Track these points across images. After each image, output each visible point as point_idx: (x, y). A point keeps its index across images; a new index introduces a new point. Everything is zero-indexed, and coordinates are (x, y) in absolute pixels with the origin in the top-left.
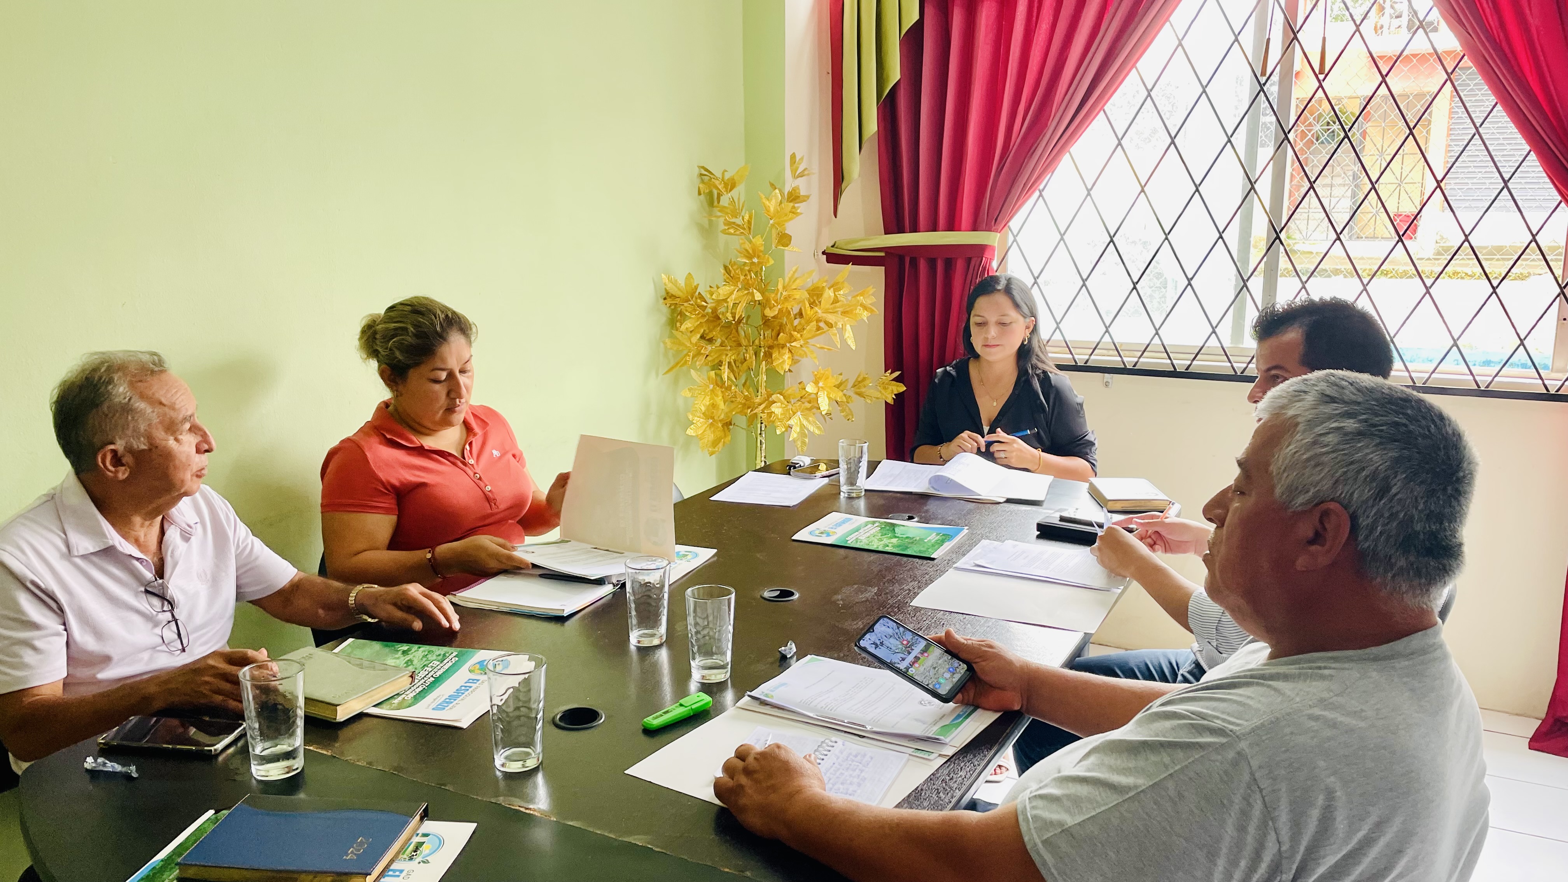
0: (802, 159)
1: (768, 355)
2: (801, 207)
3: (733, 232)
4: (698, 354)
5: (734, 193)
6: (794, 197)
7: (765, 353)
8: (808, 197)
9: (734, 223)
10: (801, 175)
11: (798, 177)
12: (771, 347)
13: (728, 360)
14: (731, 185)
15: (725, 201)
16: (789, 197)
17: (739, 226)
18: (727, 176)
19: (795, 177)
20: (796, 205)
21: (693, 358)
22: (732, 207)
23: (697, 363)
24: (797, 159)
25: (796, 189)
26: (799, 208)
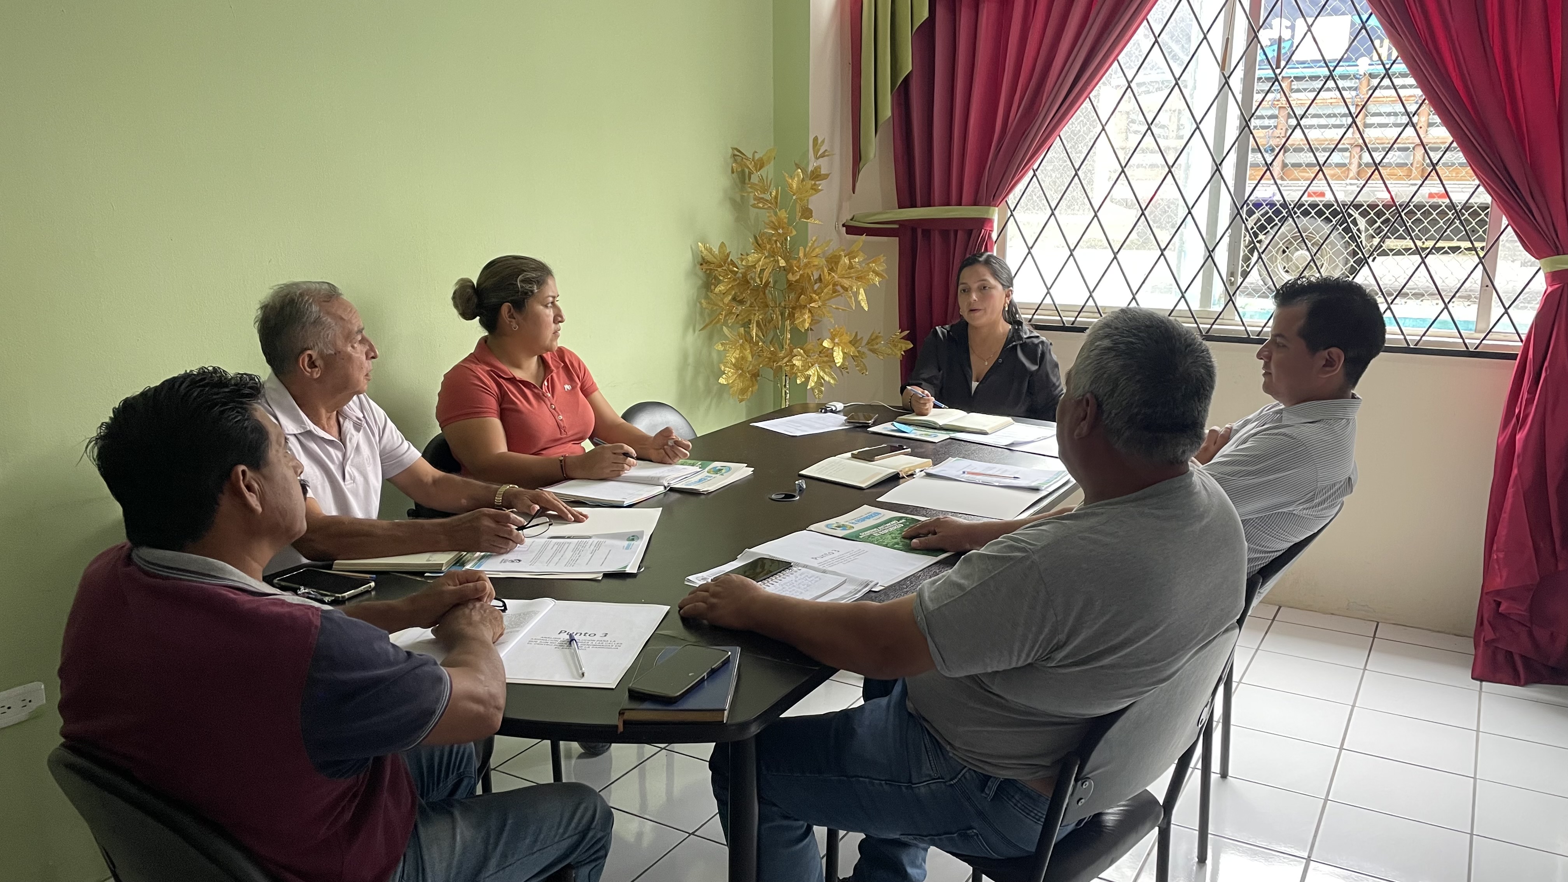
0: (823, 141)
1: (792, 316)
2: (822, 184)
3: (761, 206)
4: (730, 313)
5: (763, 172)
6: (816, 175)
7: (789, 313)
8: (828, 175)
9: (762, 198)
10: (822, 156)
11: (819, 158)
12: (794, 308)
13: (756, 319)
14: (760, 164)
15: (755, 179)
16: (811, 177)
17: (767, 201)
18: (756, 158)
19: (817, 158)
20: (817, 183)
21: (725, 316)
22: (761, 184)
23: (729, 321)
24: (819, 142)
25: (818, 168)
26: (820, 185)
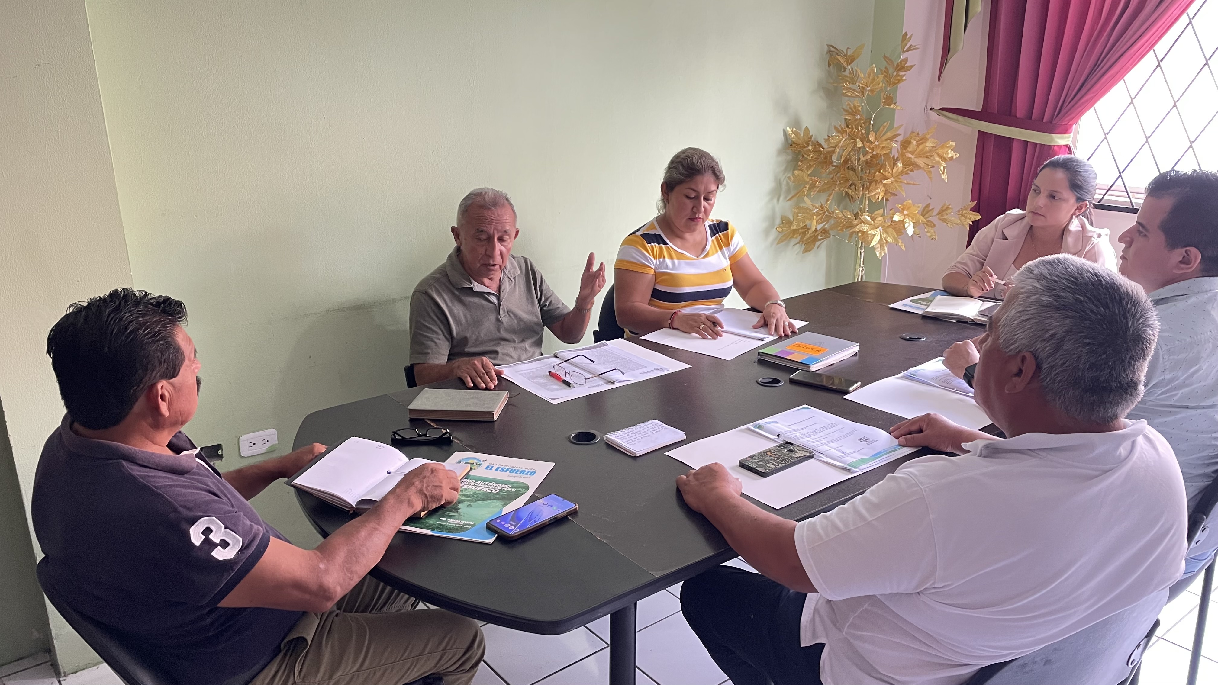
0: (911, 37)
2: (907, 75)
3: (849, 95)
4: (813, 186)
5: (854, 65)
6: (902, 67)
8: (912, 67)
9: (850, 88)
10: (908, 50)
11: (906, 52)
12: (869, 183)
14: (851, 60)
15: (846, 71)
16: (896, 68)
17: (854, 90)
18: (849, 54)
19: (904, 52)
20: (901, 74)
21: (809, 189)
22: (851, 76)
23: (812, 193)
24: (908, 37)
25: (906, 60)
26: (904, 75)
